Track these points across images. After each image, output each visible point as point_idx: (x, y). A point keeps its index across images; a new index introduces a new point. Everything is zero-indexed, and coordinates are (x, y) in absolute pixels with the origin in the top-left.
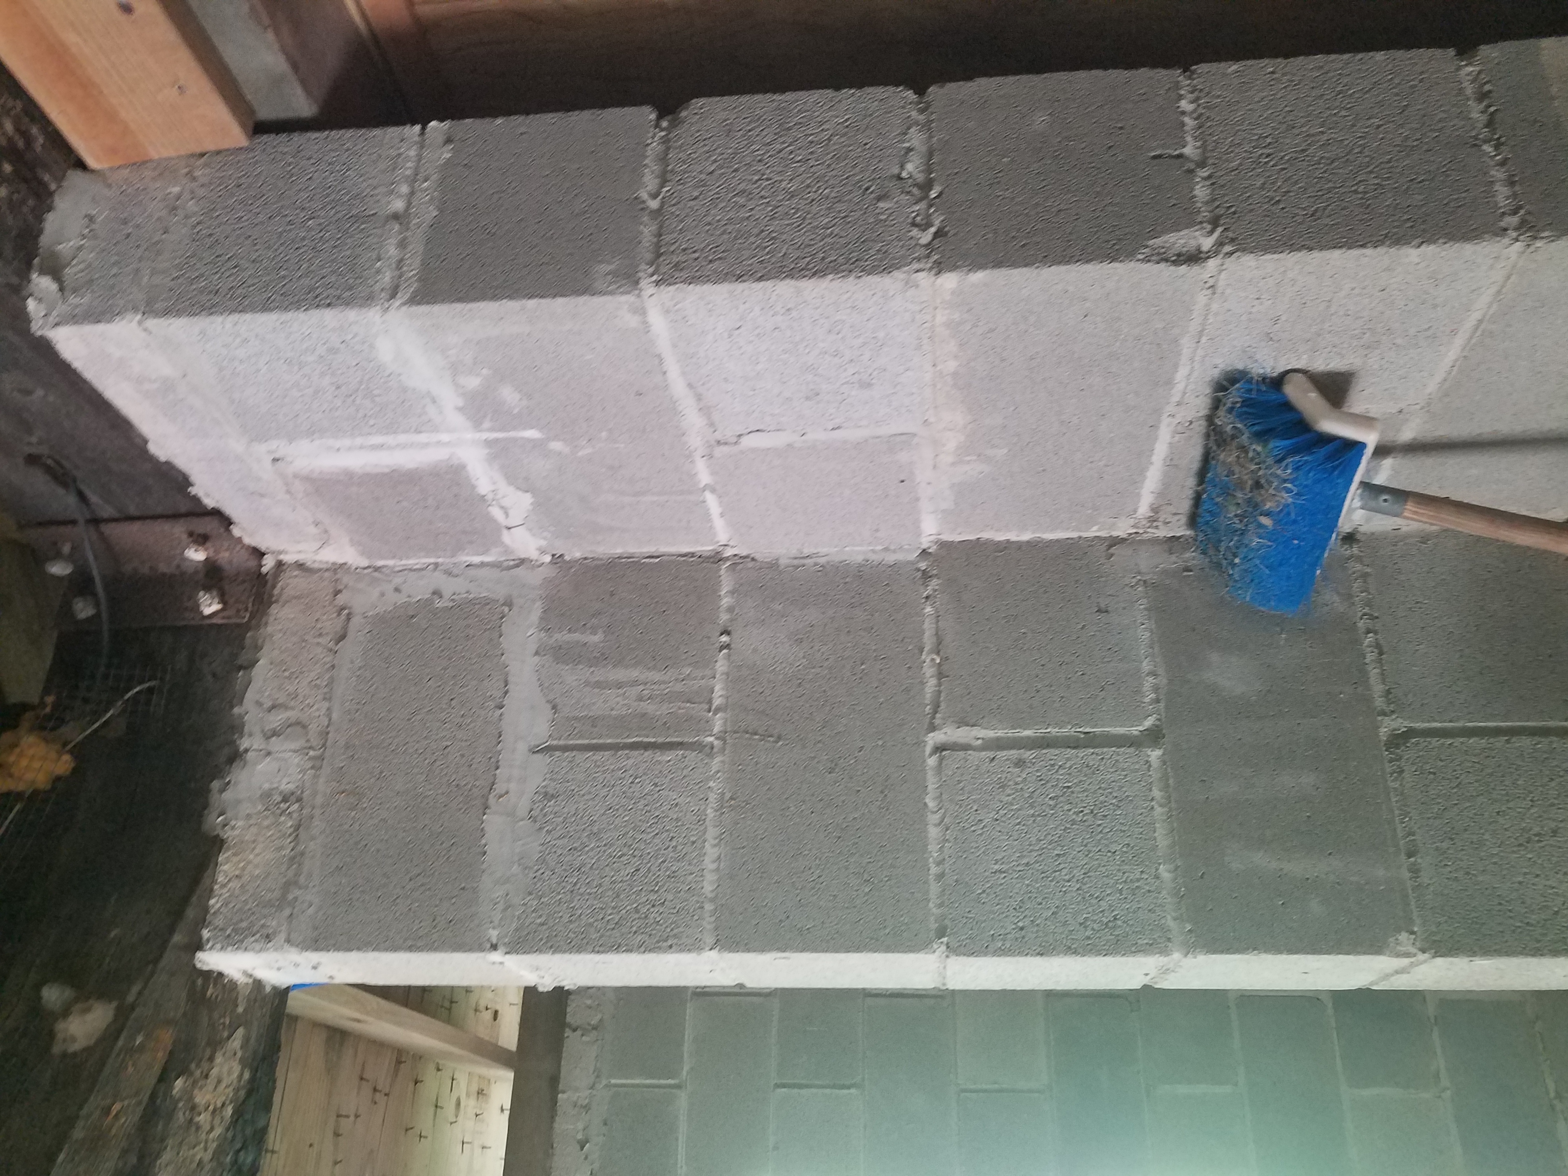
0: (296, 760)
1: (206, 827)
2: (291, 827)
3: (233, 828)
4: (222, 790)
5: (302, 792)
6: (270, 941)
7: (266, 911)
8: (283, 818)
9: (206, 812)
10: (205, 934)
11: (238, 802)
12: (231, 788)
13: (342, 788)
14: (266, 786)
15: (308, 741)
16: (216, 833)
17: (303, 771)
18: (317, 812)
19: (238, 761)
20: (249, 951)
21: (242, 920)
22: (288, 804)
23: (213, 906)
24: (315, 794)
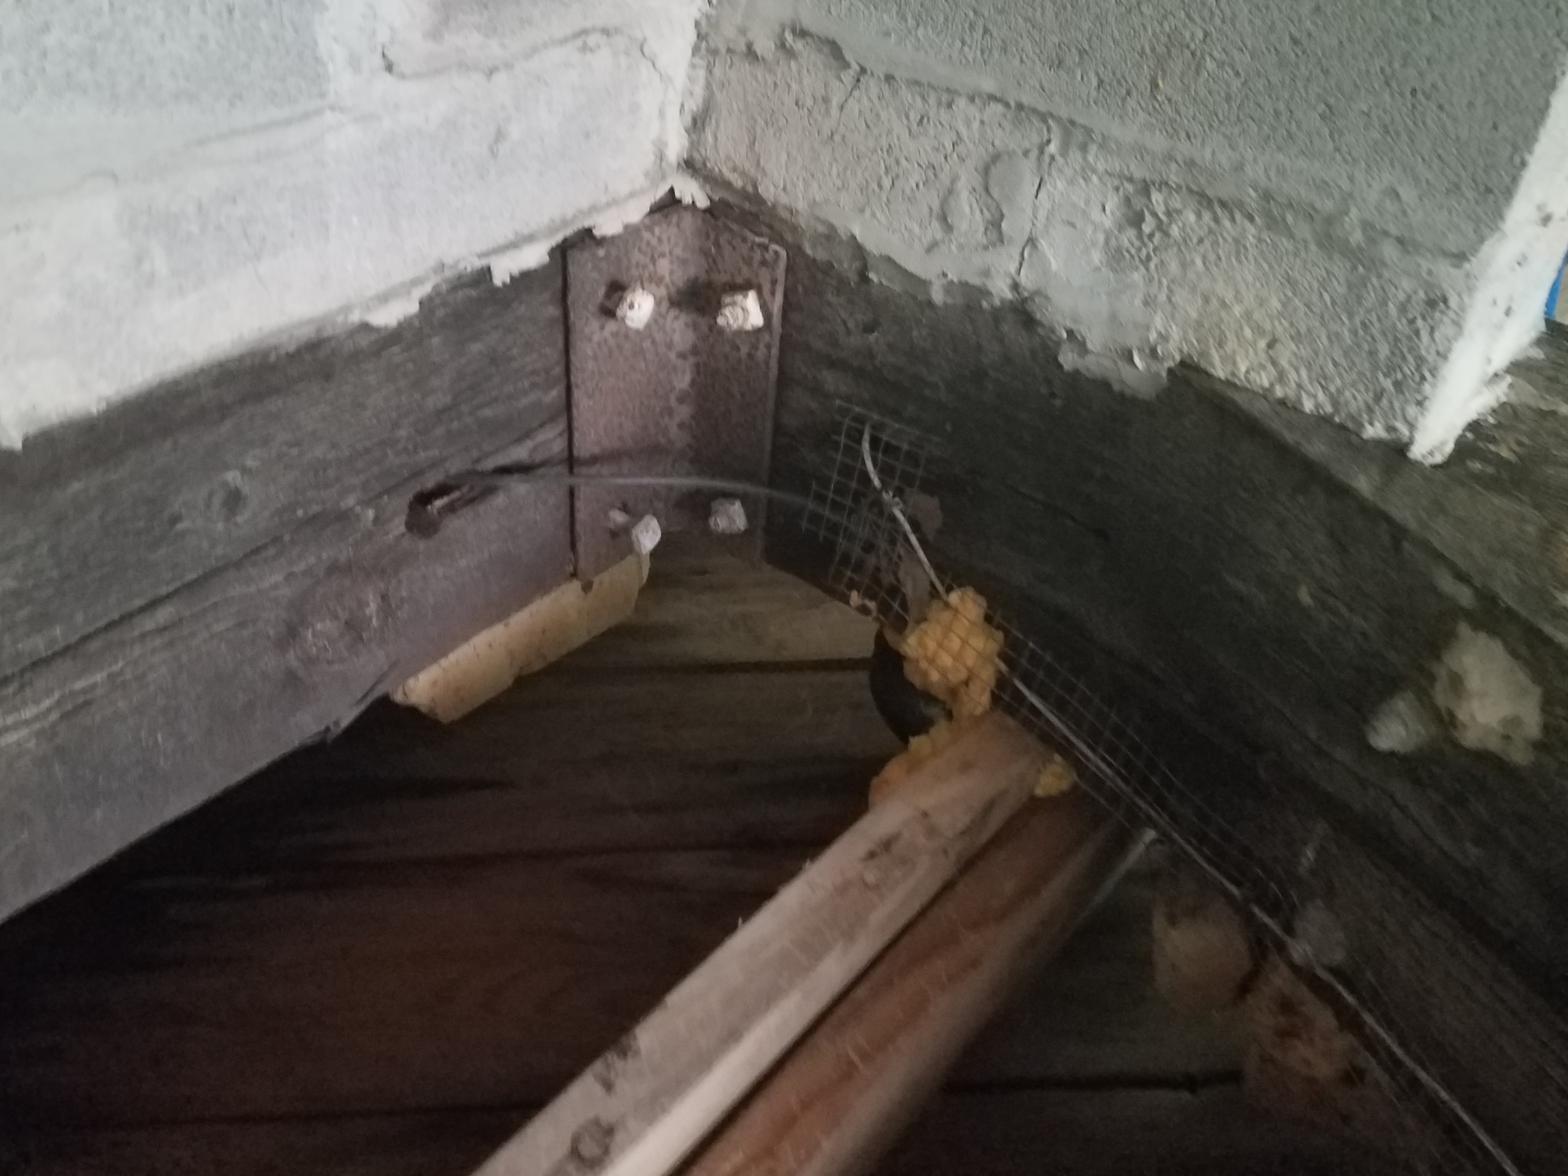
0: (1057, 185)
1: (1146, 391)
2: (1199, 216)
3: (1164, 338)
4: (1082, 348)
5: (1130, 180)
6: (1445, 301)
7: (1371, 299)
8: (1175, 231)
9: (1116, 387)
10: (1374, 431)
11: (1113, 317)
12: (1082, 330)
13: (1145, 85)
14: (1097, 257)
15: (1026, 153)
16: (1164, 374)
17: (1086, 171)
18: (1184, 148)
19: (1030, 307)
20: (1449, 350)
21: (1372, 353)
22: (1148, 216)
23: (1318, 406)
24: (1141, 151)
